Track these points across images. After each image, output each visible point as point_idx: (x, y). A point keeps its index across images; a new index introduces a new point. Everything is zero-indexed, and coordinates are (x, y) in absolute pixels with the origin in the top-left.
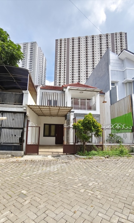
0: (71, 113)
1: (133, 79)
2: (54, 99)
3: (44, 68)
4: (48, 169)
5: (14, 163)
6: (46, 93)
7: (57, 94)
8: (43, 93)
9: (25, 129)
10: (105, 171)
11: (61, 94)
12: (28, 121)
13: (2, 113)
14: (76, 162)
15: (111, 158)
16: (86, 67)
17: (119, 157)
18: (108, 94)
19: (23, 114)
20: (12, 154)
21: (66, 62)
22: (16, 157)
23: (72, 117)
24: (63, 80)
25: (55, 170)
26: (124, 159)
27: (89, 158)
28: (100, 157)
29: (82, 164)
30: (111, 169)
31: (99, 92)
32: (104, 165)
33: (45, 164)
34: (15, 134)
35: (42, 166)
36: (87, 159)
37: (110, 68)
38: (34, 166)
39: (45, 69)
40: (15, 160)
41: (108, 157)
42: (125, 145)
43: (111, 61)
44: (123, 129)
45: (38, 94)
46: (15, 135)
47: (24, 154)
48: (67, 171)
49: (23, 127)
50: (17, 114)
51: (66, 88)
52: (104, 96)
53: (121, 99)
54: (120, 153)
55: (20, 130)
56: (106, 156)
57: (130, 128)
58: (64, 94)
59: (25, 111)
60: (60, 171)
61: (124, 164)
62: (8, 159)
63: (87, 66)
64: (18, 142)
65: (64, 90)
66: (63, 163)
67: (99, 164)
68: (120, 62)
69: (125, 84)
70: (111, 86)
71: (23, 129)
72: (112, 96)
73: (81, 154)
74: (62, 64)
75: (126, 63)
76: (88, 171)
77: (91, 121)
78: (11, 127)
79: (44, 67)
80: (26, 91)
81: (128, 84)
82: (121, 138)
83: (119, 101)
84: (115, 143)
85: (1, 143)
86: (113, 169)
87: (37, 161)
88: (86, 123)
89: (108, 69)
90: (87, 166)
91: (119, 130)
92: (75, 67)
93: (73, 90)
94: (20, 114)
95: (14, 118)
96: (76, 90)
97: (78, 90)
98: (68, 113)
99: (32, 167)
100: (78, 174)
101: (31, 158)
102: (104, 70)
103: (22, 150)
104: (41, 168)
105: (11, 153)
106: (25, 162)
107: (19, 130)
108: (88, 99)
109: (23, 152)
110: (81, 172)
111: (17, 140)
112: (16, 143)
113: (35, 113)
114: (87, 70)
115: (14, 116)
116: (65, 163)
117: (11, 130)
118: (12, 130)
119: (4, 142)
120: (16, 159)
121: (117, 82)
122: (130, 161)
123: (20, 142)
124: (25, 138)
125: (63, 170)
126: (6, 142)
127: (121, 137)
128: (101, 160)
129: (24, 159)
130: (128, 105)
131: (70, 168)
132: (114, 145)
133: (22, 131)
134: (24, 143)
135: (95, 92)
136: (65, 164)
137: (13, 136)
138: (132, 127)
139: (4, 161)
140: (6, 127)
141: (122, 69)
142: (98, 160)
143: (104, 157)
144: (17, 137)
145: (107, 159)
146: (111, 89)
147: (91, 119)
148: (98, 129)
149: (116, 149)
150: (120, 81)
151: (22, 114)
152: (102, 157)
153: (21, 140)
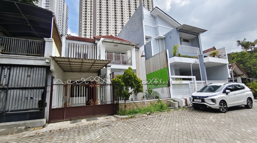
0: (108, 68)
1: (164, 36)
2: (84, 52)
3: (65, 17)
4: (88, 137)
5: (32, 138)
6: (74, 44)
7: (88, 46)
8: (70, 44)
9: (49, 89)
10: (154, 129)
11: (92, 46)
12: (53, 78)
13: (8, 67)
14: (119, 123)
15: (153, 114)
16: (114, 21)
17: (160, 112)
18: (142, 49)
19: (45, 69)
20: (27, 125)
21: (92, 13)
22: (33, 129)
23: (109, 72)
24: (90, 33)
25: (97, 137)
26: (164, 114)
27: (131, 117)
28: (142, 115)
29: (126, 125)
30: (159, 126)
31: (134, 47)
32: (149, 123)
33: (81, 131)
34: (32, 96)
35: (79, 135)
36: (129, 118)
37: (144, 23)
38: (67, 137)
39: (67, 18)
40: (33, 133)
41: (150, 114)
42: (163, 100)
43: (145, 17)
44: (161, 84)
45: (63, 44)
46: (32, 98)
47: (47, 122)
48: (113, 136)
49: (44, 86)
50: (35, 69)
51: (99, 40)
52: (138, 51)
53: (157, 54)
54: (161, 109)
55: (41, 90)
56: (148, 113)
57: (166, 82)
58: (96, 47)
59: (48, 65)
60: (105, 138)
61: (168, 118)
62: (21, 134)
63: (116, 20)
64: (37, 107)
65: (96, 42)
66: (103, 127)
67: (144, 123)
68: (152, 18)
69: (158, 40)
70: (145, 41)
71: (45, 88)
72: (146, 51)
73: (121, 114)
74: (87, 14)
75: (158, 20)
76: (138, 132)
77: (132, 76)
78: (24, 86)
79: (65, 15)
80: (50, 39)
81: (160, 41)
82: (157, 94)
83: (154, 56)
84: (154, 98)
85: (8, 111)
86: (161, 126)
87: (69, 129)
88: (126, 79)
89: (142, 24)
90: (133, 126)
91: (156, 85)
92: (103, 20)
93: (107, 42)
94: (40, 69)
95: (29, 74)
96: (111, 42)
97: (112, 42)
98: (102, 68)
99: (63, 139)
100: (127, 137)
101: (59, 126)
102: (137, 25)
103: (42, 117)
104: (77, 138)
105: (26, 123)
106: (50, 133)
107: (38, 90)
108: (122, 53)
109: (44, 120)
110: (129, 134)
111: (34, 104)
112: (32, 109)
113: (60, 68)
114: (116, 24)
115: (29, 72)
116: (106, 126)
117: (24, 91)
118: (27, 91)
119: (13, 109)
120: (34, 131)
121: (150, 38)
122: (171, 115)
123: (39, 107)
124: (48, 101)
125: (107, 135)
126: (16, 109)
127: (157, 92)
128: (144, 118)
129: (47, 130)
130: (164, 61)
131: (115, 132)
132: (153, 101)
133: (43, 91)
134: (46, 108)
135: (131, 46)
136: (106, 128)
137: (27, 99)
138: (168, 82)
139: (15, 138)
140: (16, 87)
141: (154, 26)
142: (141, 118)
143: (146, 114)
144: (34, 100)
145: (150, 116)
146: (145, 44)
147: (132, 74)
148: (140, 84)
149: (156, 104)
150: (154, 37)
151: (43, 69)
152: (144, 115)
153: (42, 104)
